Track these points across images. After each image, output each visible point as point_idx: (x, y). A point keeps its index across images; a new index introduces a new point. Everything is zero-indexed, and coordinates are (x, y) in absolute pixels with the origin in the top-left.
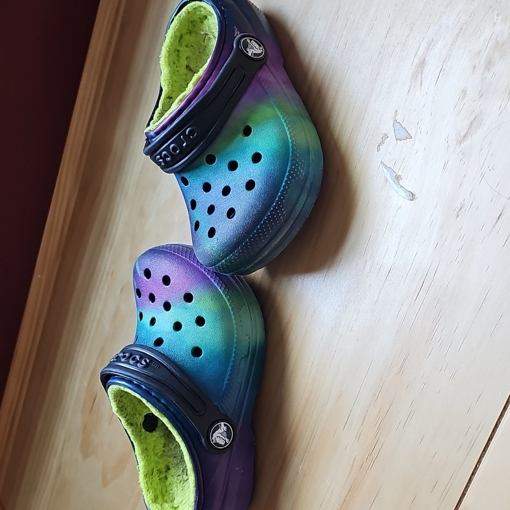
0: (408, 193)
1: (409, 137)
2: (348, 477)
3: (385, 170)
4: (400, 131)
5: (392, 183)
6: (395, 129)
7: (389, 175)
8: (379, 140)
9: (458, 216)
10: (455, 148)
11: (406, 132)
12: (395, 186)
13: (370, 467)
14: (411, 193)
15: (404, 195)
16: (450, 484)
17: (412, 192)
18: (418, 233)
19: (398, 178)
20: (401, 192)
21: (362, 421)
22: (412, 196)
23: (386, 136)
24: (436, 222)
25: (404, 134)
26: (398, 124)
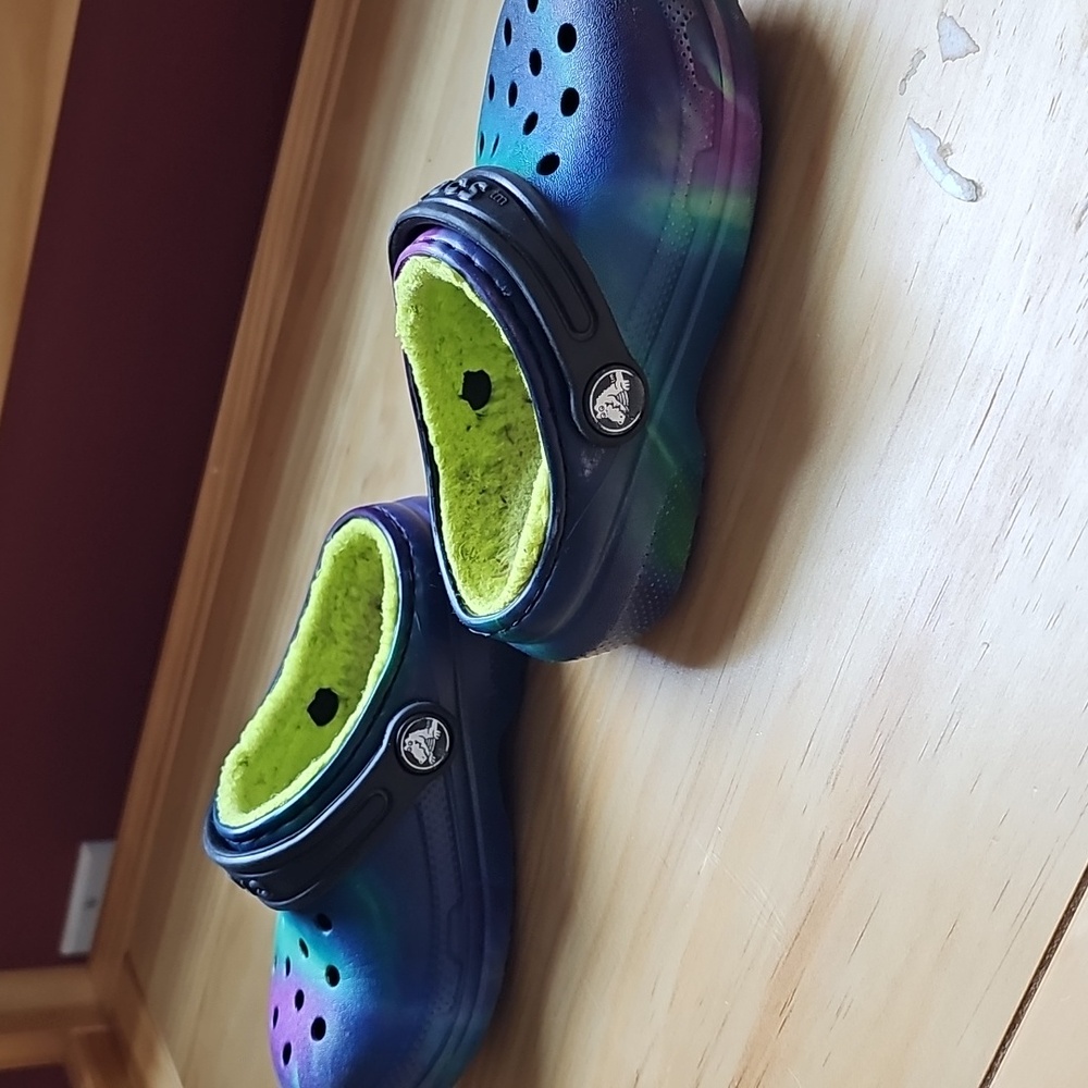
0: (965, 184)
1: (972, 48)
2: (807, 880)
3: (916, 136)
4: (952, 39)
5: (931, 164)
6: (942, 33)
7: (924, 146)
8: (907, 68)
9: (1079, 225)
10: (1079, 60)
11: (966, 38)
12: (938, 173)
13: (856, 855)
14: (973, 182)
15: (957, 190)
16: (1037, 888)
17: (976, 181)
18: (987, 278)
19: (944, 151)
20: (950, 183)
21: (841, 744)
22: (975, 191)
23: (920, 54)
24: (1027, 247)
25: (961, 43)
26: (947, 23)
